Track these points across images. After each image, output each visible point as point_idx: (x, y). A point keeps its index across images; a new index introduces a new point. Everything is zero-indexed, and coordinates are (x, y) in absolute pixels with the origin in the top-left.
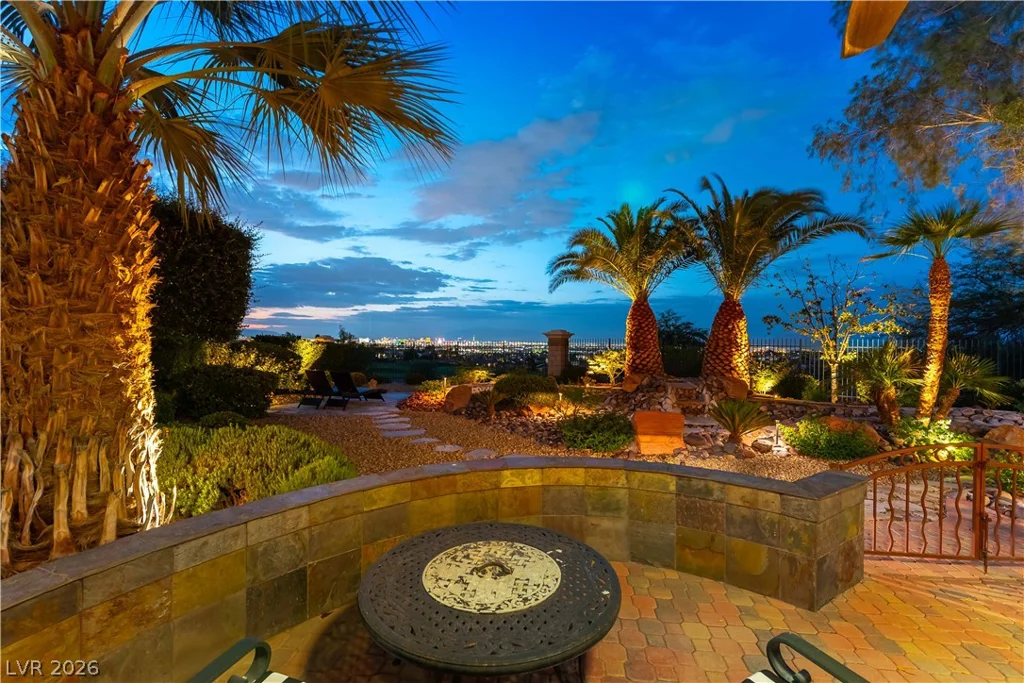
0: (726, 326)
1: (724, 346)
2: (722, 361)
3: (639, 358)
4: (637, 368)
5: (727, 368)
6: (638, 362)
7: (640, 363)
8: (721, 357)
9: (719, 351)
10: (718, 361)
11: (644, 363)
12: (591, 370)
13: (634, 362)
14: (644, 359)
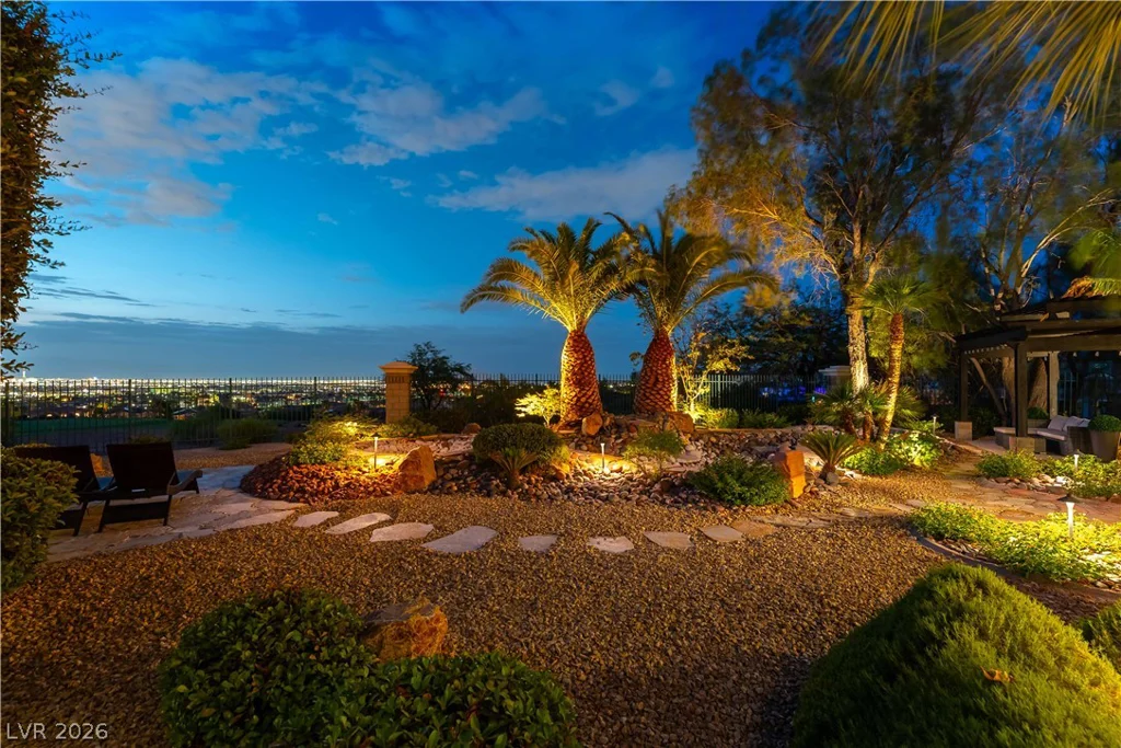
0: (665, 360)
1: (664, 382)
2: (662, 397)
3: (583, 396)
4: (582, 407)
5: (667, 403)
6: (583, 400)
7: (586, 402)
8: (661, 392)
9: (659, 386)
10: (659, 397)
11: (590, 401)
12: (520, 412)
13: (578, 400)
14: (590, 397)
